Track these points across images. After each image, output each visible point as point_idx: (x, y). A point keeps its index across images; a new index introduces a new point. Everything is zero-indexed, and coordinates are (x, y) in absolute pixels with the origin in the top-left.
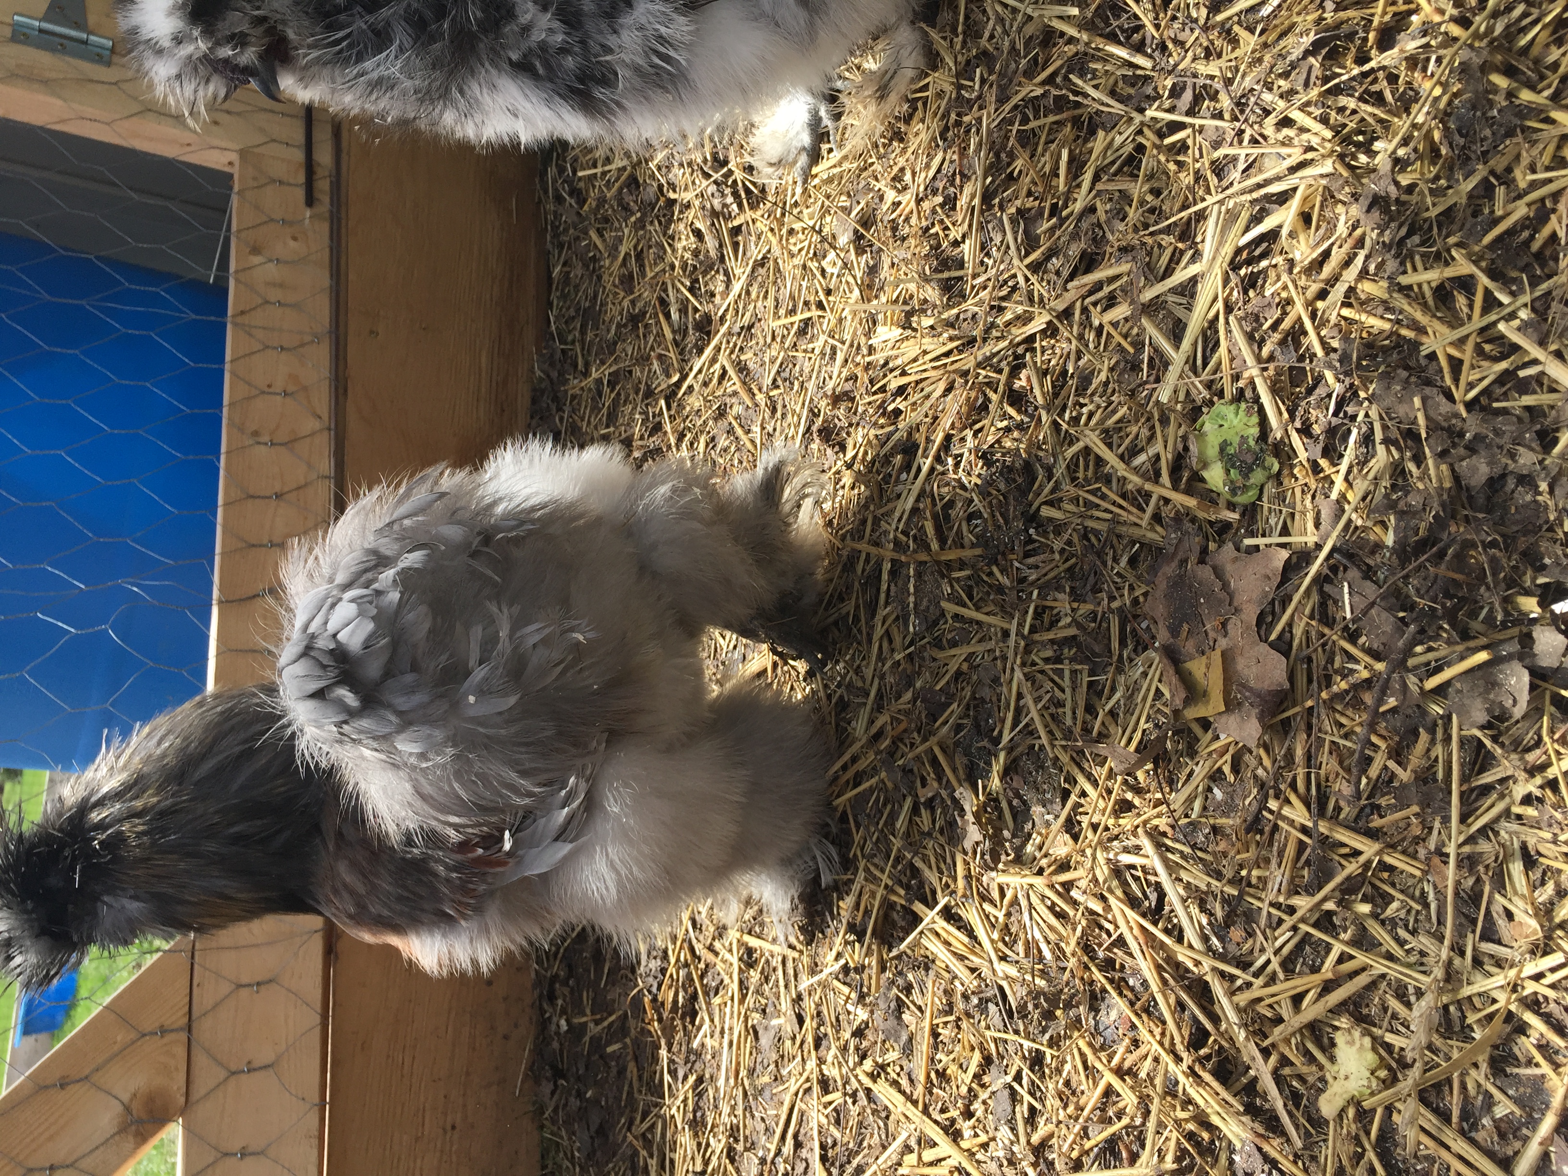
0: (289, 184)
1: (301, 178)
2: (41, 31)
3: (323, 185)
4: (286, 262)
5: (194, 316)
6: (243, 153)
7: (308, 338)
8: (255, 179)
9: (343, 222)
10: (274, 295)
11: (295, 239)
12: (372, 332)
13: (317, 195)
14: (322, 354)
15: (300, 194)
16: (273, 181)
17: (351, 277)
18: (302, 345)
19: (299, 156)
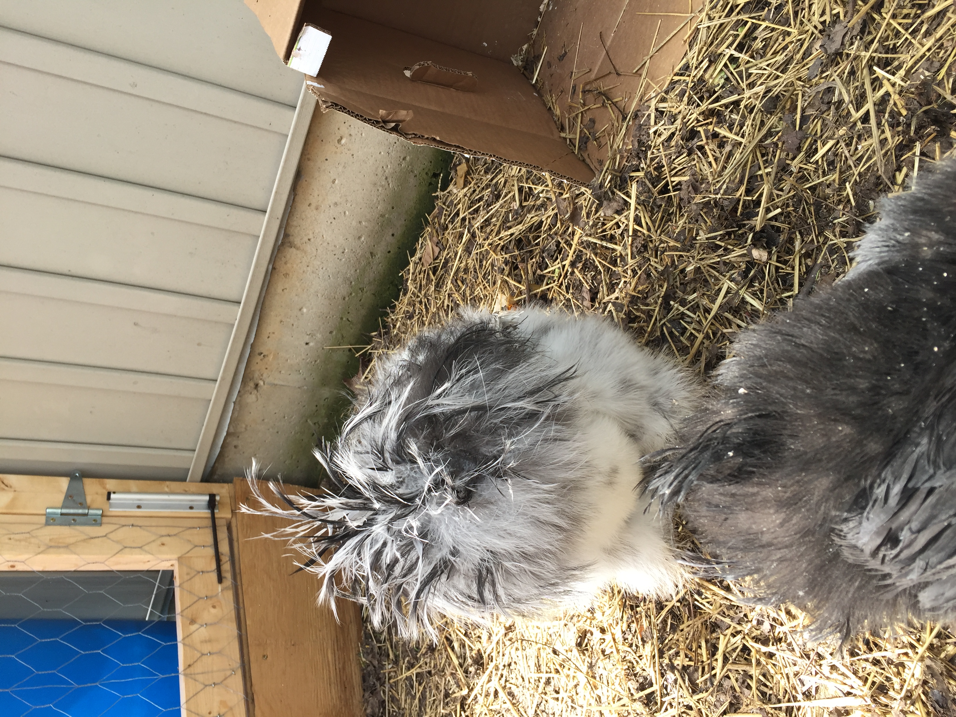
0: (208, 572)
1: (214, 566)
2: (62, 514)
3: (226, 567)
4: (211, 624)
5: (162, 676)
6: (180, 559)
7: (228, 673)
8: (188, 574)
9: (239, 587)
10: (206, 648)
11: (214, 607)
12: (264, 656)
13: (224, 574)
14: (237, 681)
15: (214, 576)
16: (199, 572)
17: (248, 622)
18: (226, 679)
19: (211, 551)
